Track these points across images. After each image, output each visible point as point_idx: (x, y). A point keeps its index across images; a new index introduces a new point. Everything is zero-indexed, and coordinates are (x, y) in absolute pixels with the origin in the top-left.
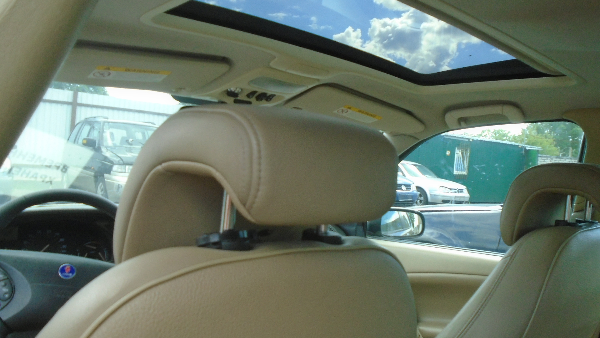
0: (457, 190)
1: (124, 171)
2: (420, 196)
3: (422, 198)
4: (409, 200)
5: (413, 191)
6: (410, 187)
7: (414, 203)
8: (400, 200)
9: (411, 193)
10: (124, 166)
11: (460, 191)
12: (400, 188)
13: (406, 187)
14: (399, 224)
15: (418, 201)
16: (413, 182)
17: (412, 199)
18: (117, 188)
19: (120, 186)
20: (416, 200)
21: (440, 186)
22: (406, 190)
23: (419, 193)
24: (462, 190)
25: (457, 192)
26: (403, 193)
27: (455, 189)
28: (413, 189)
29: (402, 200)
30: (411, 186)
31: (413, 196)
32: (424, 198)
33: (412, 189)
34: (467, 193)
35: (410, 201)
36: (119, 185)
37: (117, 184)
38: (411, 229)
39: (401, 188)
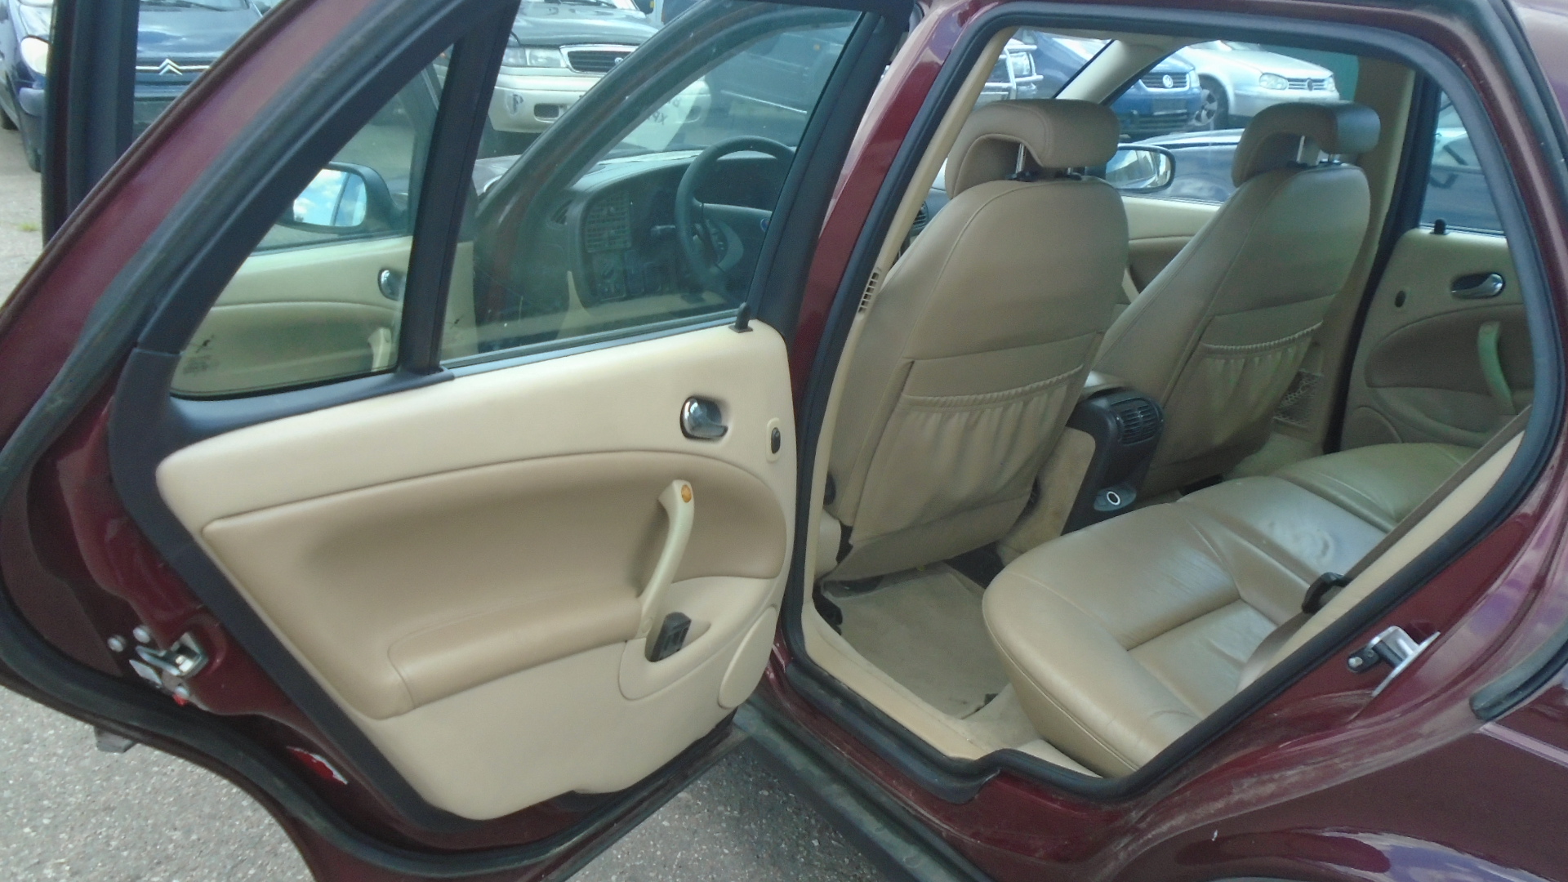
0: (1306, 83)
1: (521, 61)
2: (1210, 99)
3: (1214, 106)
4: (1179, 111)
5: (1191, 89)
6: (1185, 78)
7: (1191, 119)
8: (1156, 113)
9: (1185, 93)
10: (521, 49)
11: (1314, 84)
12: (1159, 83)
13: (1173, 79)
14: (1135, 171)
15: (1204, 113)
16: (1192, 65)
17: (1186, 108)
18: (512, 102)
19: (518, 100)
20: (1197, 112)
21: (1264, 74)
22: (1174, 87)
23: (1206, 92)
24: (1322, 81)
25: (1306, 86)
26: (1163, 94)
27: (1303, 81)
28: (1193, 83)
29: (1161, 113)
30: (1187, 76)
31: (1190, 102)
32: (1220, 105)
33: (1188, 84)
34: (1334, 88)
35: (1182, 114)
36: (515, 95)
37: (511, 95)
38: (1154, 178)
39: (1162, 83)
